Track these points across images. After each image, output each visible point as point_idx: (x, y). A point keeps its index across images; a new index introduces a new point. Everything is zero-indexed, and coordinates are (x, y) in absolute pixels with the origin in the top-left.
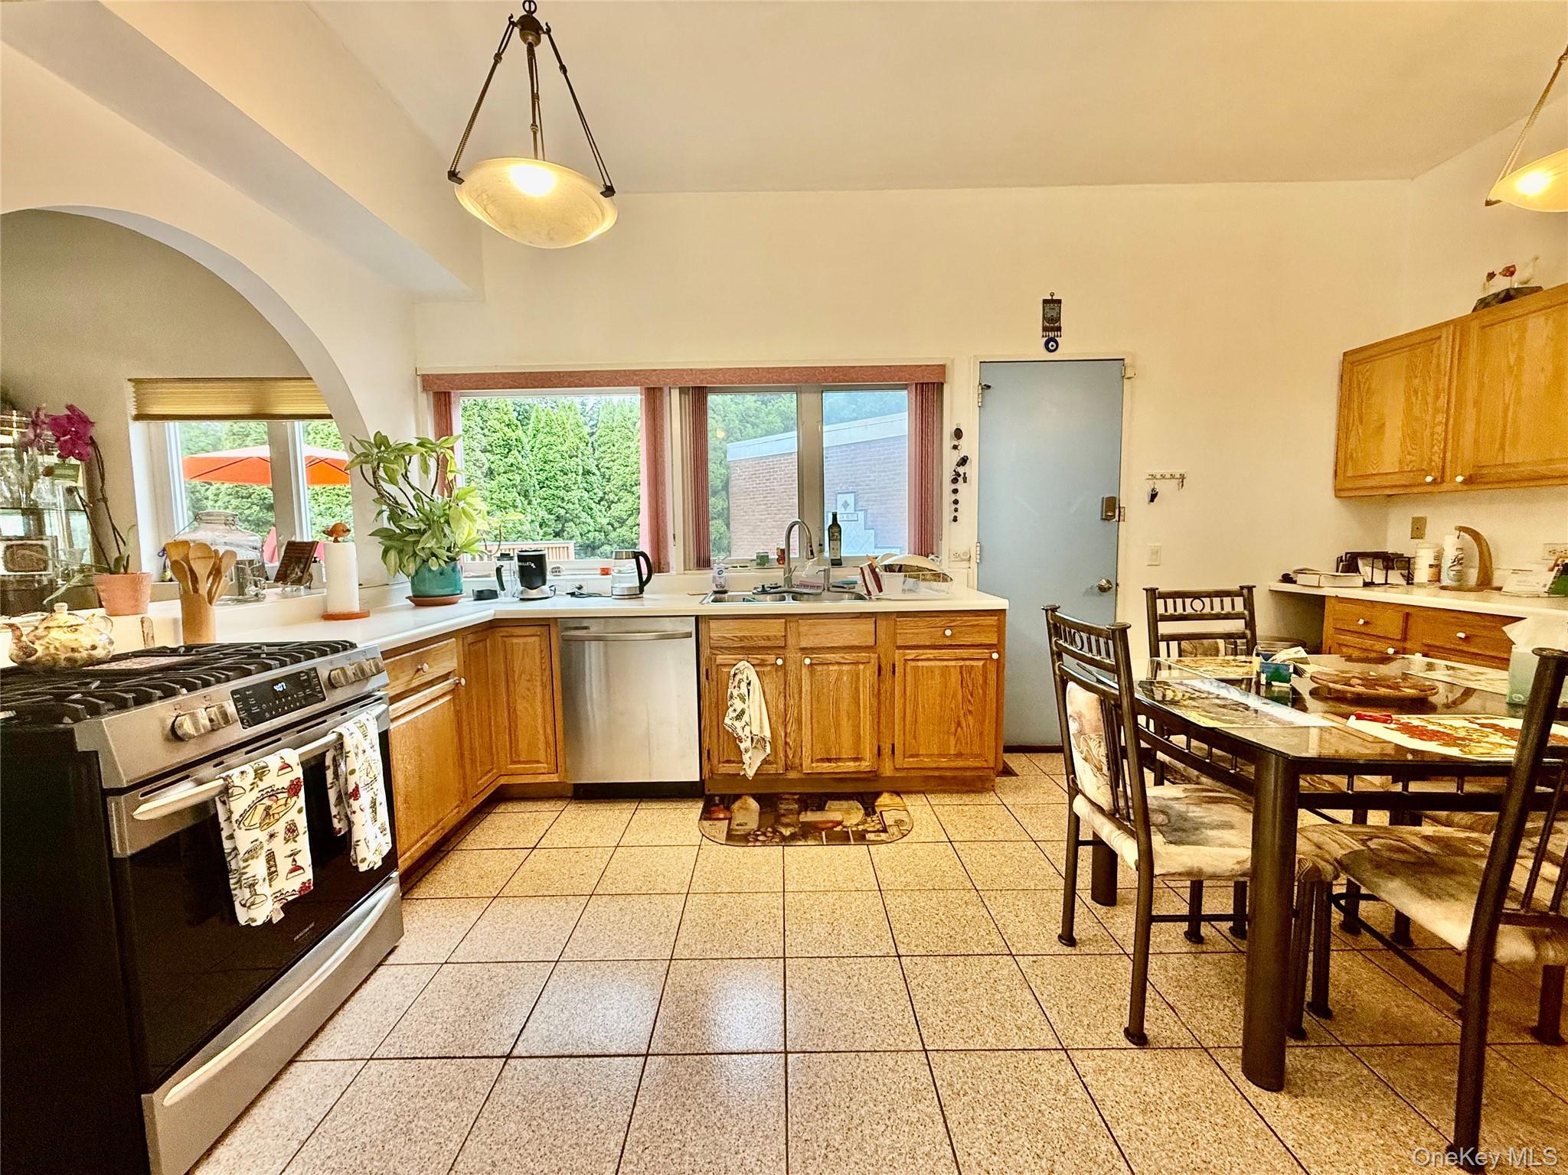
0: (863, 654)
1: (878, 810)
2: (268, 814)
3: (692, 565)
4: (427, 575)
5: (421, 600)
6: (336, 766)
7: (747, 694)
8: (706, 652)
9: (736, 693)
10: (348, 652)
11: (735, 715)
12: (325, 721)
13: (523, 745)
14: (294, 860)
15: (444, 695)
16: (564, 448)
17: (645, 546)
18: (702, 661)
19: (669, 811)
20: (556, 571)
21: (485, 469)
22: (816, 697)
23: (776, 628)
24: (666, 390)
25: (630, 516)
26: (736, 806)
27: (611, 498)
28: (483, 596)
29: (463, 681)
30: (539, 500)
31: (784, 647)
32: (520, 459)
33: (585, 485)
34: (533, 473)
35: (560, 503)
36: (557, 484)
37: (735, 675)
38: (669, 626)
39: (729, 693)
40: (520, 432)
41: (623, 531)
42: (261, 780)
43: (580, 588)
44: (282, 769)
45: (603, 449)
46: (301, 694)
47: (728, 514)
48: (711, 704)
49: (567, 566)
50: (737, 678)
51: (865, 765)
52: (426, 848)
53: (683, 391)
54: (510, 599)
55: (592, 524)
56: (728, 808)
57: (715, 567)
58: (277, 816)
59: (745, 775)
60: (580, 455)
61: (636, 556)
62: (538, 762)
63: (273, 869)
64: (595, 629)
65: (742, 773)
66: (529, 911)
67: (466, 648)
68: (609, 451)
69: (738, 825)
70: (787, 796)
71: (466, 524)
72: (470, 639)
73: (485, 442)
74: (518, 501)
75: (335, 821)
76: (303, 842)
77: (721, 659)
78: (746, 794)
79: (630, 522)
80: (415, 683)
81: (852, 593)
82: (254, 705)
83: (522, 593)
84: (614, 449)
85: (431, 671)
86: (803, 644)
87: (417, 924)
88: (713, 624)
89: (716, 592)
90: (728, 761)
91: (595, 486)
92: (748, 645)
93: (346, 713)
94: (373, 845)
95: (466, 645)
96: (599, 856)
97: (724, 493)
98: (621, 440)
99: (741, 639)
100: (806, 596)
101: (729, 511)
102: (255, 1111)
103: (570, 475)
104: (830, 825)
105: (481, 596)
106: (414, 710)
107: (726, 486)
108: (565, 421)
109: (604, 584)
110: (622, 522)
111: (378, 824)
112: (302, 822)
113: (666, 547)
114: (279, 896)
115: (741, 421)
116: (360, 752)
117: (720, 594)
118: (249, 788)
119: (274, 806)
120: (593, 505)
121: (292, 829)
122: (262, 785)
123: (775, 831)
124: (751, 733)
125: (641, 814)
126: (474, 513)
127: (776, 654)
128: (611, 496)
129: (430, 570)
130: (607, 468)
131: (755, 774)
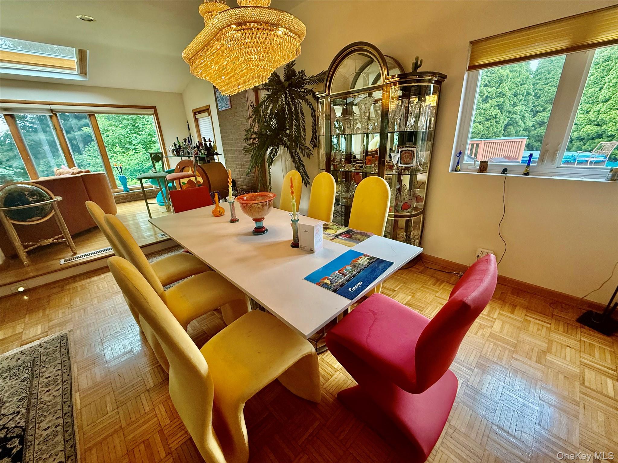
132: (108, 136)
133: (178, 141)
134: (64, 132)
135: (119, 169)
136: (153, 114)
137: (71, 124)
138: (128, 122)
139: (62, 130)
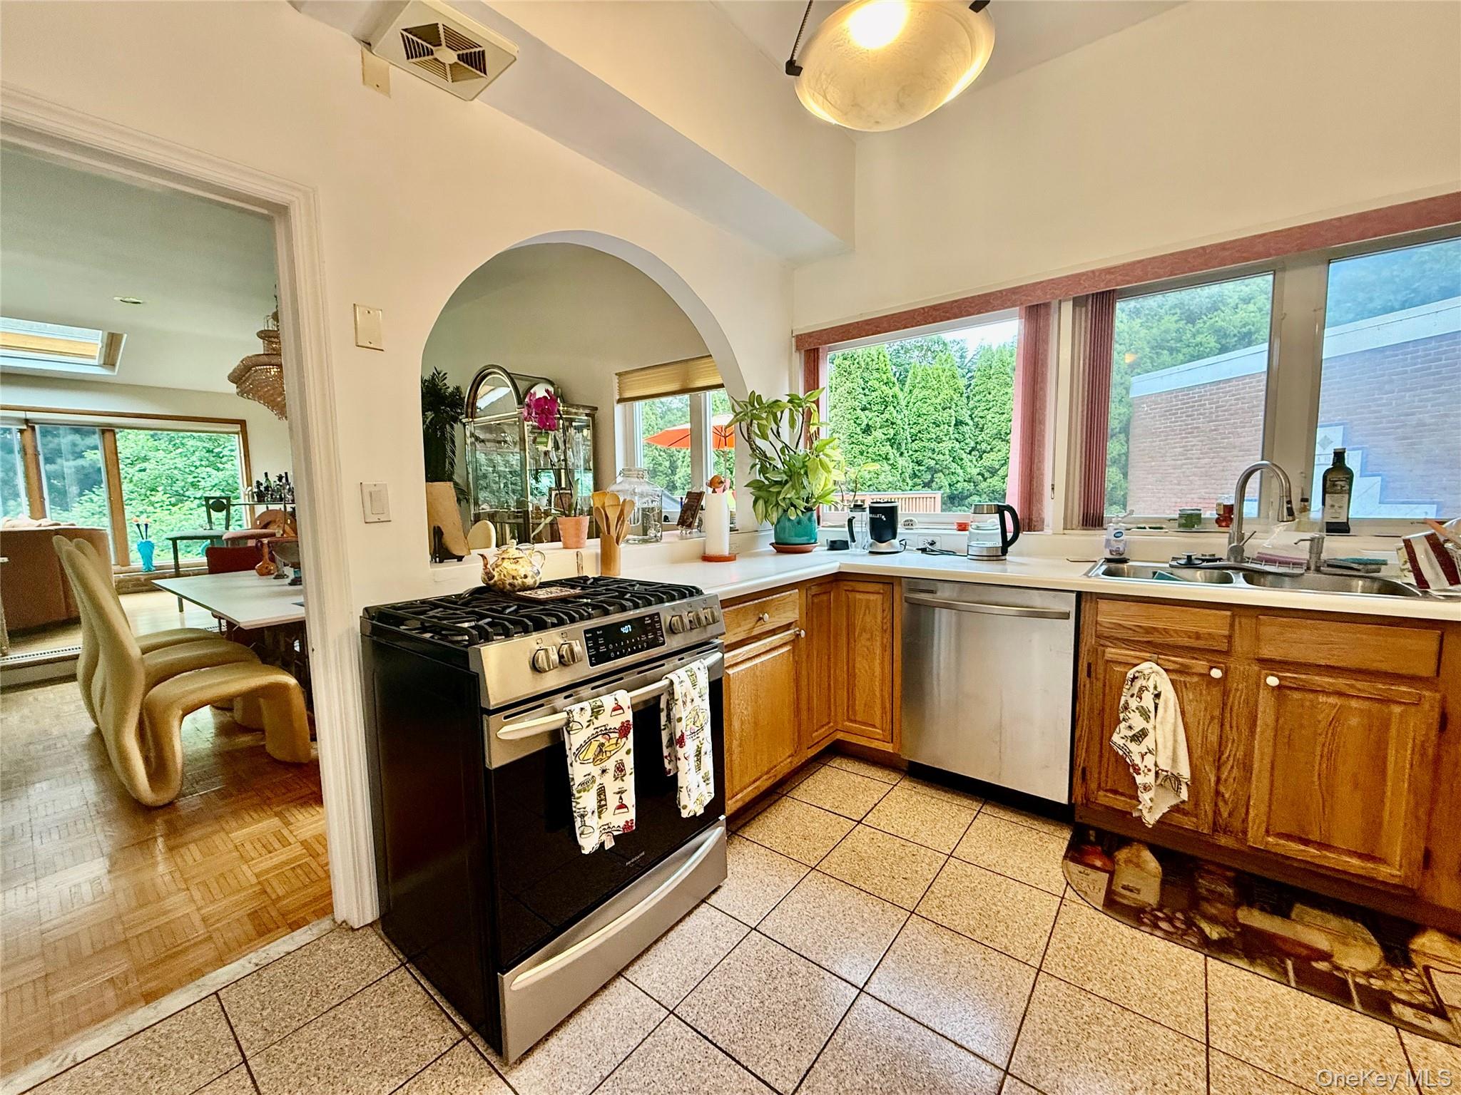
0: (1404, 689)
1: (1419, 961)
2: (601, 750)
3: (1075, 521)
4: (787, 524)
5: (783, 547)
6: (669, 710)
7: (1152, 709)
8: (1089, 640)
9: (1133, 703)
10: (695, 598)
11: (1131, 733)
12: (663, 665)
13: (859, 706)
14: (621, 798)
15: (785, 644)
16: (938, 401)
17: (1013, 500)
18: (1084, 650)
19: (1021, 829)
20: (909, 524)
21: (863, 426)
22: (1284, 737)
23: (1215, 625)
24: (1055, 304)
25: (1003, 465)
26: (1122, 855)
27: (983, 448)
28: (836, 546)
29: (803, 633)
30: (911, 453)
31: (1227, 653)
32: (895, 414)
33: (957, 436)
34: (906, 427)
35: (930, 454)
36: (929, 436)
37: (1134, 678)
38: (1038, 601)
39: (1122, 702)
40: (896, 389)
41: (994, 482)
42: (596, 718)
43: (933, 543)
44: (614, 710)
45: (978, 397)
46: (644, 638)
47: (1127, 460)
48: (1091, 709)
49: (921, 519)
50: (1138, 684)
51: (1389, 872)
52: (757, 793)
53: (1078, 302)
54: (859, 551)
55: (962, 474)
56: (1109, 855)
57: (1111, 528)
58: (608, 754)
59: (1140, 817)
60: (954, 406)
61: (1000, 510)
62: (874, 726)
63: (603, 803)
64: (944, 594)
65: (1135, 814)
66: (842, 902)
67: (810, 601)
68: (984, 399)
69: (1124, 887)
70: (1212, 868)
71: (823, 475)
72: (814, 590)
73: (865, 400)
74: (891, 454)
75: (666, 761)
76: (630, 782)
77: (1112, 652)
78: (1140, 842)
79: (1001, 473)
80: (756, 632)
81: (1373, 579)
82: (602, 645)
83: (871, 545)
84: (990, 397)
85: (771, 621)
86: (1267, 652)
87: (741, 869)
88: (1103, 605)
89: (1108, 560)
90: (1115, 792)
91: (967, 436)
92: (1160, 641)
93: (683, 659)
94: (694, 795)
95: (810, 597)
96: (927, 860)
97: (1122, 436)
98: (998, 387)
99: (1150, 631)
100: (1270, 578)
101: (1127, 457)
102: (584, 1013)
103: (942, 427)
104: (1304, 952)
105: (835, 546)
106: (754, 657)
107: (1126, 430)
108: (941, 374)
109: (959, 541)
110: (993, 472)
111: (702, 773)
112: (629, 762)
113: (1040, 501)
114: (607, 829)
115: (1152, 348)
116: (689, 700)
117: (1116, 564)
118: (585, 724)
119: (607, 744)
120: (964, 456)
121: (620, 768)
122: (597, 723)
123: (1190, 923)
124: (1156, 765)
125: (983, 820)
126: (831, 465)
127: (1209, 661)
128: (984, 446)
129: (789, 519)
130: (981, 417)
131: (1158, 822)
132: (144, 470)
133: (267, 479)
134: (41, 458)
135: (143, 528)
136: (237, 433)
137: (59, 444)
138: (199, 444)
139: (36, 455)
